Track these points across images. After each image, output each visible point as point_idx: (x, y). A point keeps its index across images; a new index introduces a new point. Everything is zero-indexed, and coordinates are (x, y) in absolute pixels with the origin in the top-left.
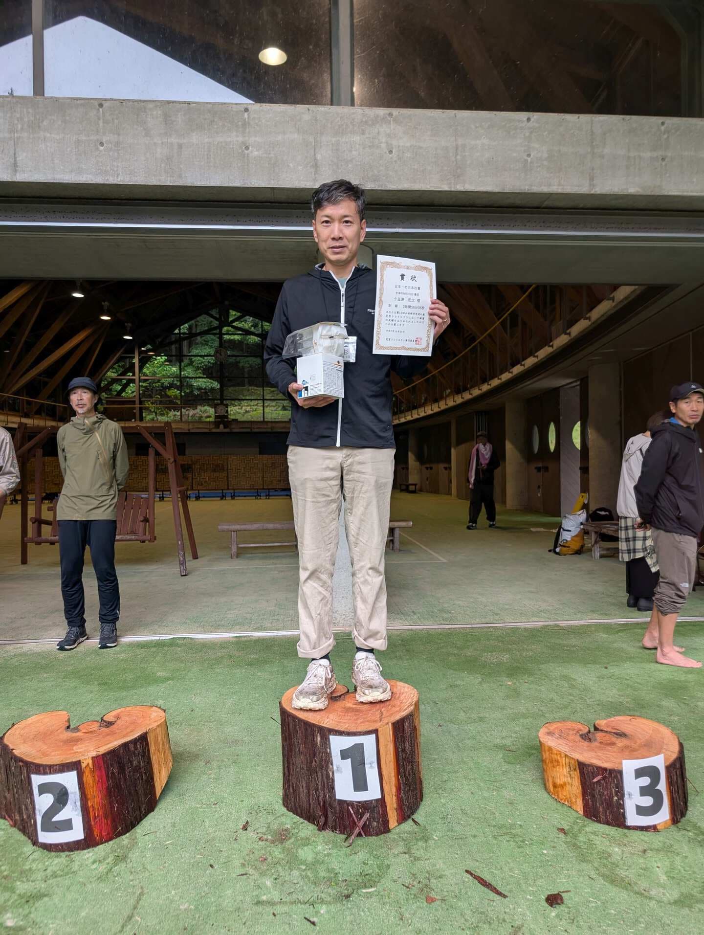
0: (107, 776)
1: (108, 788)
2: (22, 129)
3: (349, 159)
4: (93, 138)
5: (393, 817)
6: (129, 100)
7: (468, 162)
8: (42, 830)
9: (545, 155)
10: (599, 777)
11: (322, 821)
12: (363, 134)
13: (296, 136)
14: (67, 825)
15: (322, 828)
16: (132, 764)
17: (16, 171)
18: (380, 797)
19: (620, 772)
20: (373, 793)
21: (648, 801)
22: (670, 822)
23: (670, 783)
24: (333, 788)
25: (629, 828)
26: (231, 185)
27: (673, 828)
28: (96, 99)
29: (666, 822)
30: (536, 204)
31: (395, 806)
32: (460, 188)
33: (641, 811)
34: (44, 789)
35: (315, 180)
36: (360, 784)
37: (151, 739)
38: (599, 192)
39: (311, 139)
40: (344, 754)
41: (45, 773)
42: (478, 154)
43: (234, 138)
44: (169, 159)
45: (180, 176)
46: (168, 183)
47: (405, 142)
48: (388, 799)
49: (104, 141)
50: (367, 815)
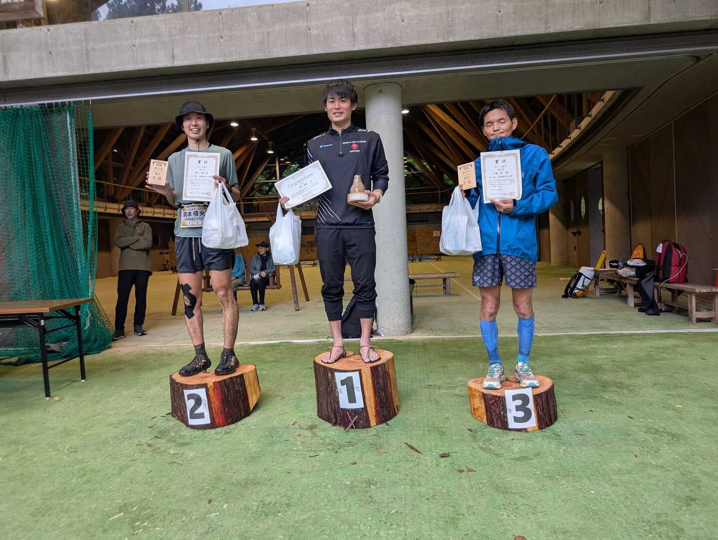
0: (221, 393)
1: (222, 399)
2: (176, 34)
3: (375, 28)
4: (217, 34)
5: (373, 421)
6: (236, 8)
7: (456, 22)
8: (191, 418)
9: (511, 10)
10: (493, 401)
11: (334, 421)
12: (384, 11)
13: (340, 18)
14: (201, 416)
15: (335, 424)
16: (235, 389)
17: (174, 60)
18: (363, 406)
19: (504, 398)
20: (359, 404)
21: (521, 414)
22: (537, 428)
23: (536, 404)
24: (338, 402)
25: (510, 430)
26: (300, 54)
27: (539, 431)
28: (216, 10)
29: (533, 427)
30: (510, 44)
31: (374, 414)
32: (451, 40)
33: (517, 420)
34: (190, 397)
35: (354, 45)
36: (352, 399)
37: (245, 377)
38: (552, 32)
39: (350, 18)
40: (343, 382)
41: (190, 389)
42: (463, 15)
43: (301, 24)
44: (262, 42)
45: (269, 52)
46: (263, 58)
47: (413, 13)
48: (369, 409)
49: (223, 36)
50: (357, 417)
